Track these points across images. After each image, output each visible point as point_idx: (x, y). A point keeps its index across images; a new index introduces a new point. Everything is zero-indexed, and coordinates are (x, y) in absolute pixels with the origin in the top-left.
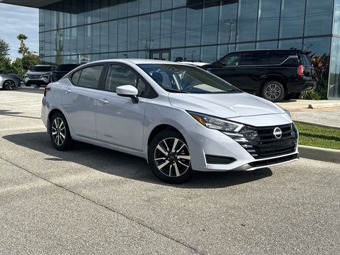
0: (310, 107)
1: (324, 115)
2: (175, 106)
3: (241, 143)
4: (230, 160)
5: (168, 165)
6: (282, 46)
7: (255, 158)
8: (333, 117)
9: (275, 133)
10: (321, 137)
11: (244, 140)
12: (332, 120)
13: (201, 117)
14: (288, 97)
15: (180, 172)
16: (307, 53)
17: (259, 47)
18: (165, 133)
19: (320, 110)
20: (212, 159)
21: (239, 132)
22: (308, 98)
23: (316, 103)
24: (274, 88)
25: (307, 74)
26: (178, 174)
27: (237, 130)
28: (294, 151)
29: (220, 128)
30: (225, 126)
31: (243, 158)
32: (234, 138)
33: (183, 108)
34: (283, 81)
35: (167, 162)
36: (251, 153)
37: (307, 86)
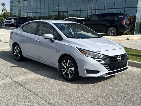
0: (128, 39)
1: (134, 43)
2: (71, 45)
3: (102, 64)
4: (98, 72)
6: (115, 12)
7: (109, 71)
8: (138, 44)
9: (118, 59)
10: (135, 55)
11: (103, 62)
12: (138, 46)
13: (83, 51)
14: (118, 34)
16: (126, 15)
17: (106, 12)
18: (65, 57)
19: (132, 41)
20: (89, 71)
21: (102, 59)
22: (126, 34)
23: (130, 37)
24: (112, 30)
25: (126, 24)
27: (101, 58)
28: (126, 66)
29: (92, 57)
30: (95, 56)
31: (103, 71)
32: (99, 61)
33: (75, 46)
34: (116, 27)
35: (66, 71)
36: (107, 69)
37: (126, 30)
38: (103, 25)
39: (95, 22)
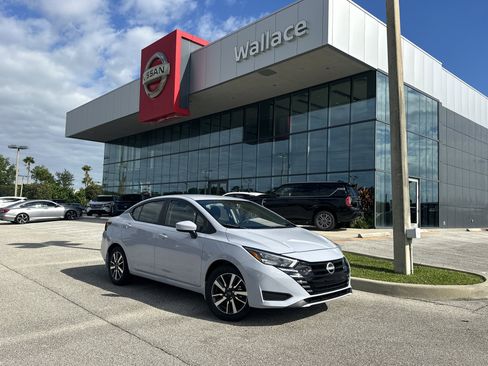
0: (360, 236)
1: (373, 245)
2: (232, 241)
3: (296, 279)
4: (287, 296)
5: (225, 302)
6: (330, 179)
7: (311, 294)
8: (381, 247)
9: (328, 268)
10: (371, 268)
11: (298, 276)
12: (382, 250)
13: (256, 253)
14: (339, 226)
15: (237, 309)
16: (353, 186)
17: (309, 180)
18: (222, 268)
19: (369, 240)
20: (269, 295)
21: (294, 268)
22: (357, 226)
23: (365, 233)
24: (325, 218)
25: (354, 205)
26: (235, 311)
27: (292, 266)
28: (347, 285)
29: (275, 264)
30: (281, 262)
31: (298, 294)
32: (289, 273)
33: (240, 243)
34: (333, 211)
35: (225, 298)
36: (306, 289)
37: (355, 216)
38: (302, 206)
39: (287, 200)
